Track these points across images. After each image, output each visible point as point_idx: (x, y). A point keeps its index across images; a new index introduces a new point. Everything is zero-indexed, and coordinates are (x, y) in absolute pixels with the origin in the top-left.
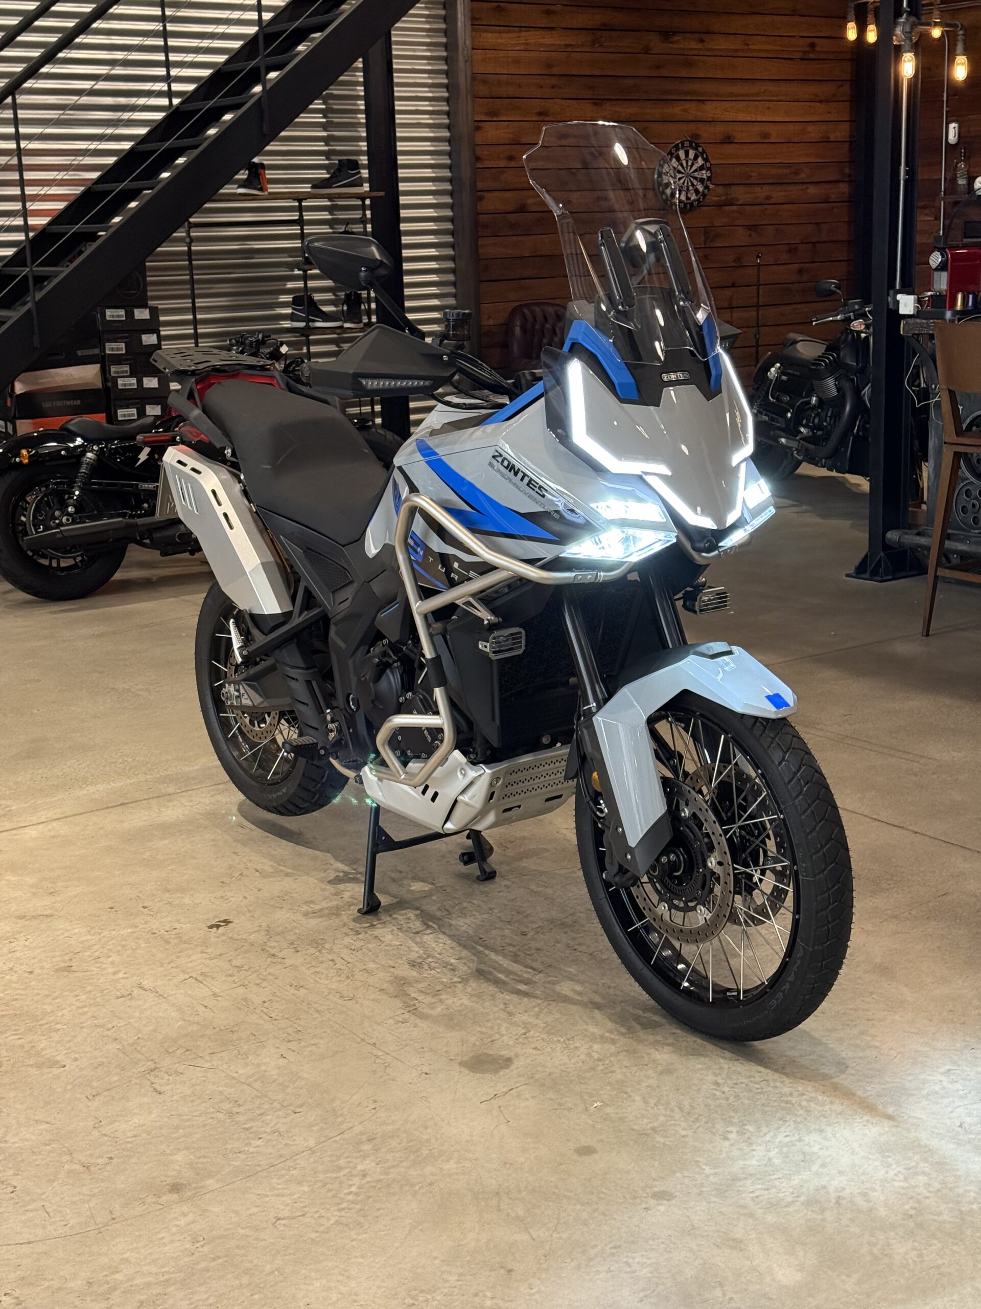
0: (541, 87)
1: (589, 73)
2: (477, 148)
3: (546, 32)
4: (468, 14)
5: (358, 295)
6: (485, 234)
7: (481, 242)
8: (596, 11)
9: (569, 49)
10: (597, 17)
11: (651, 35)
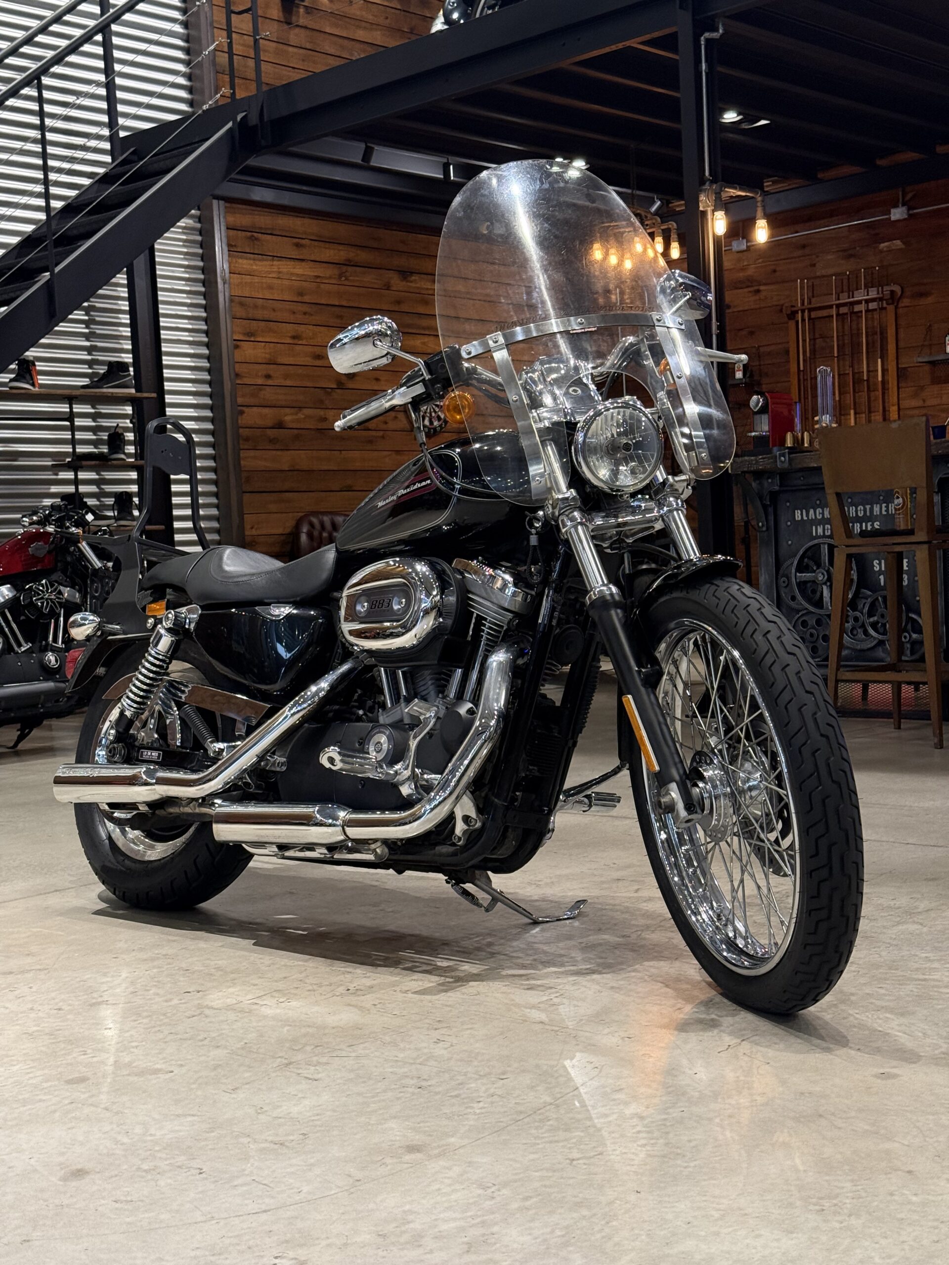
0: (294, 313)
1: (337, 304)
2: (237, 365)
3: (297, 263)
4: (224, 240)
5: (129, 495)
6: (246, 447)
7: (243, 454)
8: (341, 247)
9: (318, 280)
10: (342, 253)
11: (391, 274)
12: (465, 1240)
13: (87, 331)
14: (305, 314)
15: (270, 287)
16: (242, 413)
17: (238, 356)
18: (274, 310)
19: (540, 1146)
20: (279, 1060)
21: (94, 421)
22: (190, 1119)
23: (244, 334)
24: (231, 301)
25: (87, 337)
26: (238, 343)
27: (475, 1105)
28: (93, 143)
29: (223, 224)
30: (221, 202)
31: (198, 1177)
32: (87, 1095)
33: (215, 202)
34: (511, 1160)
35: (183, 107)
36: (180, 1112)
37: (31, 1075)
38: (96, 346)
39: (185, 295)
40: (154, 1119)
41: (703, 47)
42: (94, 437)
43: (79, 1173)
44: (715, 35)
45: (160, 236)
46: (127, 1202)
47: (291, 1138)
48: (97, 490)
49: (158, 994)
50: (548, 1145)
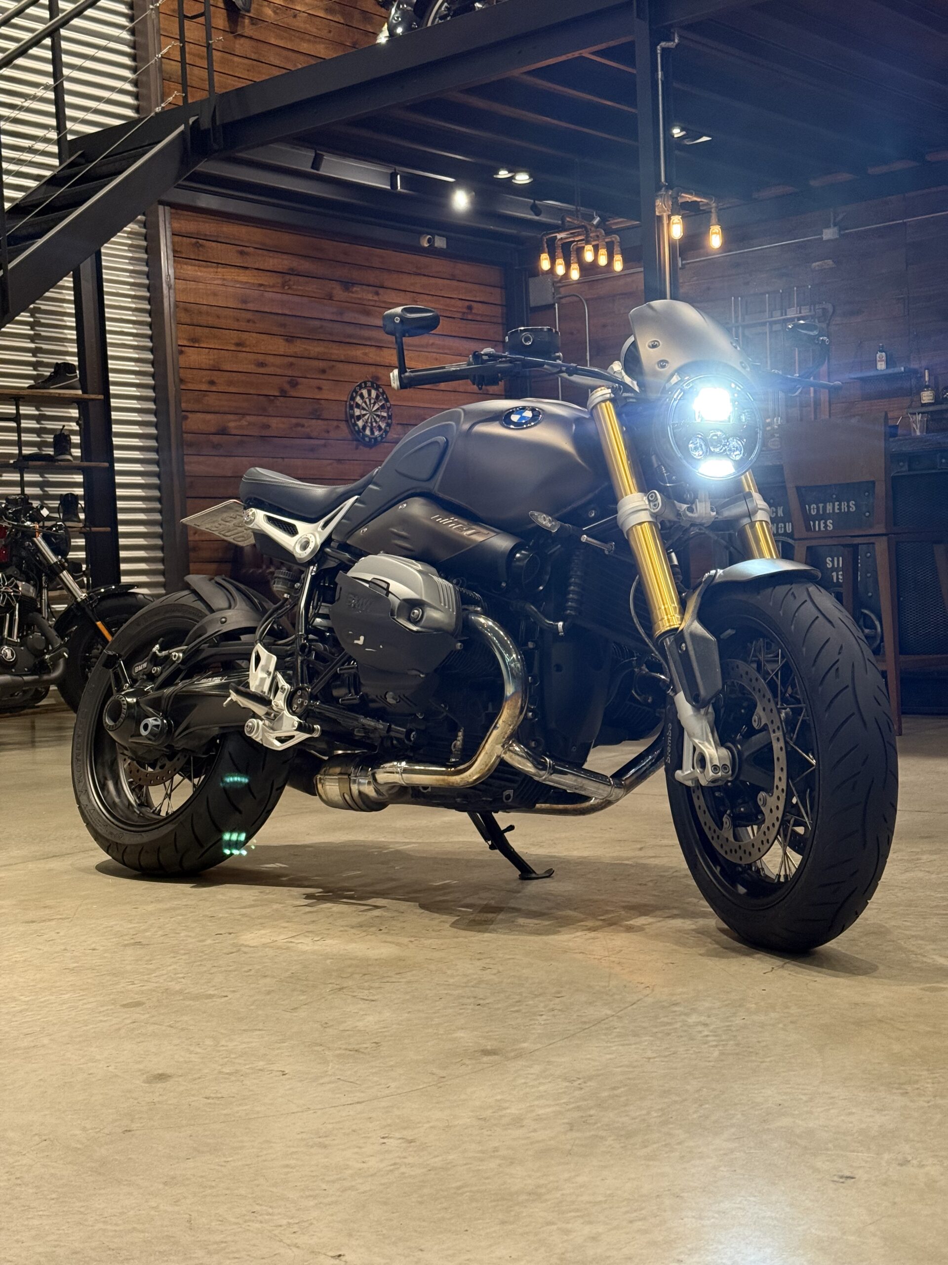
0: (238, 320)
1: (280, 312)
2: (181, 370)
3: (241, 271)
4: (169, 244)
5: (76, 498)
6: (189, 452)
7: (186, 459)
8: (285, 256)
9: (262, 288)
10: (286, 262)
11: (334, 284)
12: (566, 1121)
13: (32, 332)
14: (249, 321)
15: (215, 294)
16: (186, 418)
17: (183, 361)
18: (218, 317)
19: (614, 1048)
20: (331, 986)
21: (38, 423)
22: (258, 1033)
23: (189, 340)
24: (176, 306)
25: (32, 339)
26: (183, 348)
27: (539, 1017)
28: (40, 146)
29: (168, 230)
30: (167, 208)
31: (282, 1077)
32: (147, 1016)
33: (161, 208)
34: (589, 1059)
35: (130, 113)
36: (246, 1027)
37: (85, 1001)
38: (41, 348)
39: (130, 300)
40: (222, 1033)
41: (659, 56)
42: (38, 439)
43: (162, 1077)
44: (671, 45)
45: (107, 240)
46: (218, 1098)
47: (365, 1046)
48: (41, 492)
49: (190, 936)
50: (620, 1048)
